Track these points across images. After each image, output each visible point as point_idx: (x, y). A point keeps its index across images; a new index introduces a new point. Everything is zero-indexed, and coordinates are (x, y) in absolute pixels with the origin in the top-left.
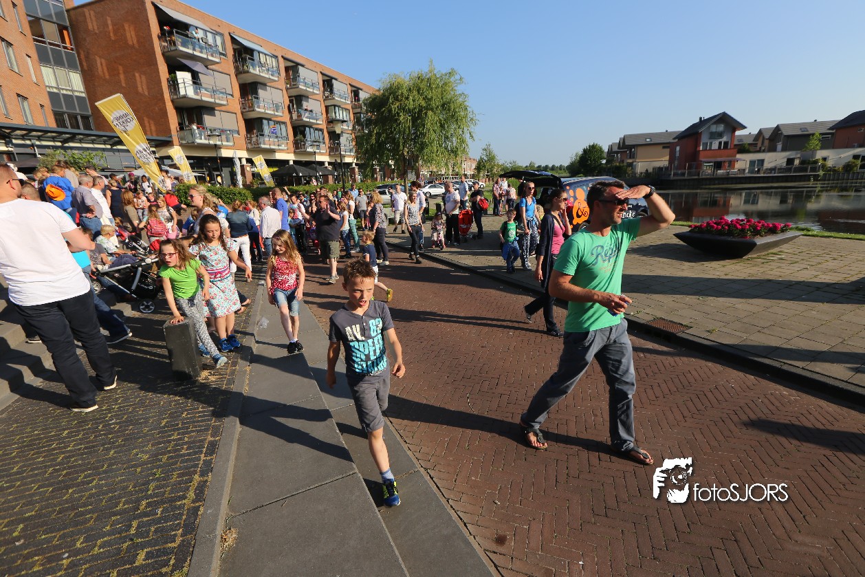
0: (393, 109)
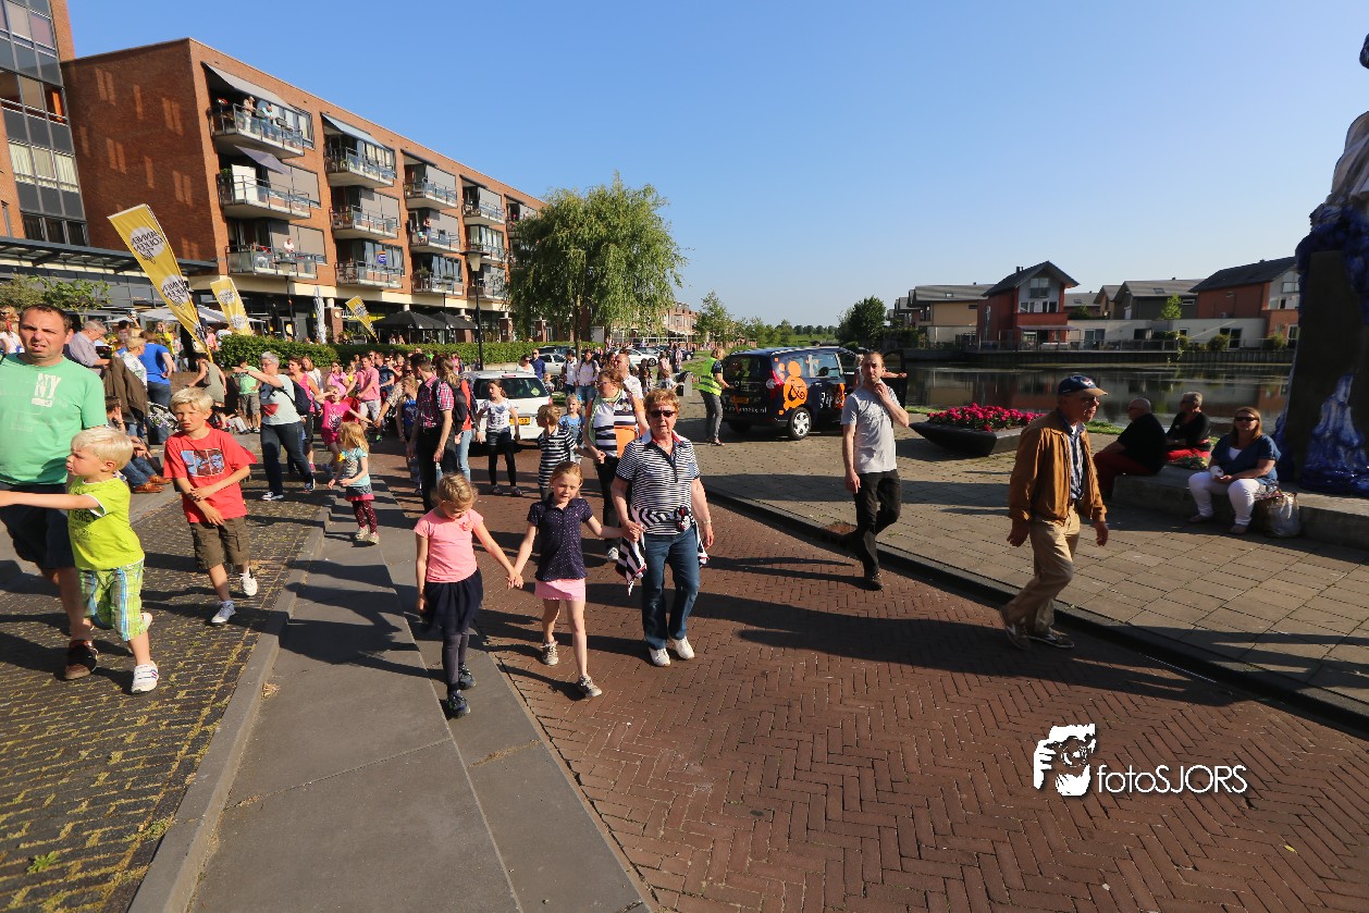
0: (560, 239)
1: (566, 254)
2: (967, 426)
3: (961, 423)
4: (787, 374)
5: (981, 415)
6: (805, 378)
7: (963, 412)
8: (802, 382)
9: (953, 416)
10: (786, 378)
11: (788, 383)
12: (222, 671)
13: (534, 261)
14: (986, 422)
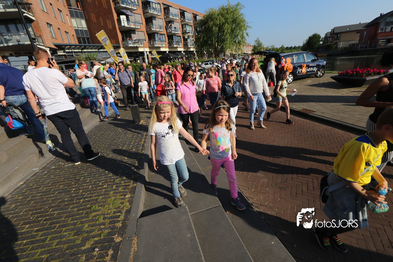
0: (210, 25)
1: (212, 29)
2: (354, 76)
3: (352, 75)
4: (286, 62)
5: (361, 72)
6: (292, 63)
7: (353, 71)
8: (291, 65)
9: (349, 73)
10: (285, 64)
11: (286, 65)
12: (141, 145)
13: (203, 33)
14: (362, 74)
